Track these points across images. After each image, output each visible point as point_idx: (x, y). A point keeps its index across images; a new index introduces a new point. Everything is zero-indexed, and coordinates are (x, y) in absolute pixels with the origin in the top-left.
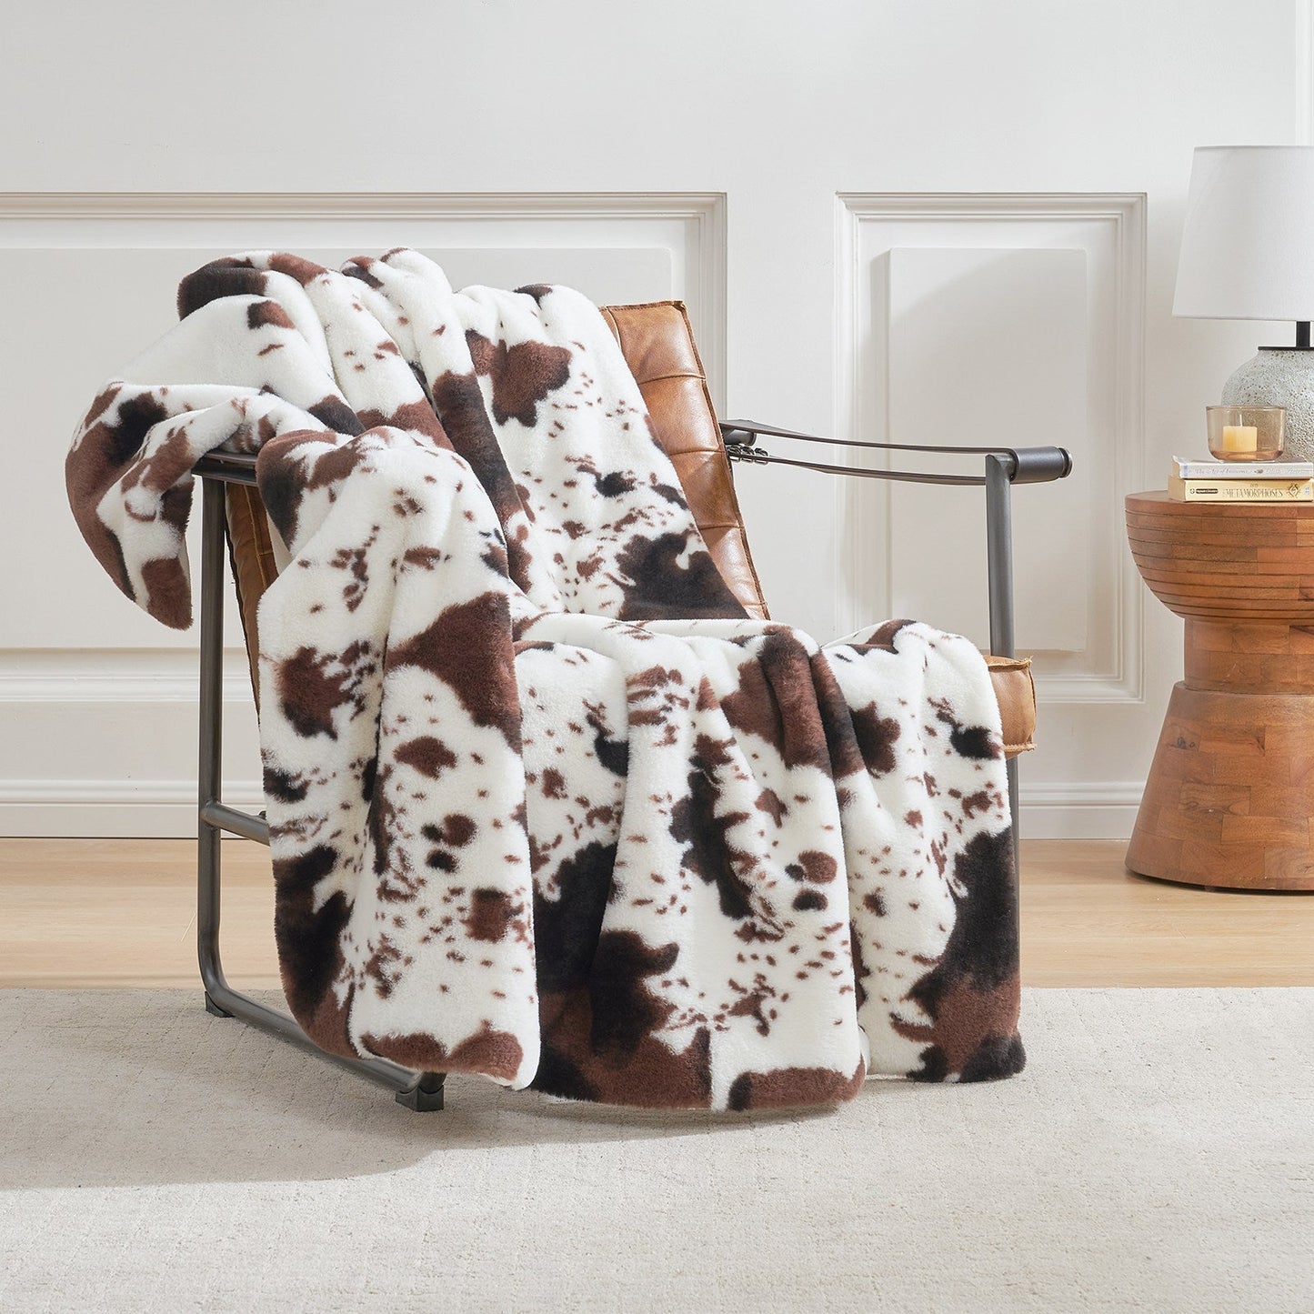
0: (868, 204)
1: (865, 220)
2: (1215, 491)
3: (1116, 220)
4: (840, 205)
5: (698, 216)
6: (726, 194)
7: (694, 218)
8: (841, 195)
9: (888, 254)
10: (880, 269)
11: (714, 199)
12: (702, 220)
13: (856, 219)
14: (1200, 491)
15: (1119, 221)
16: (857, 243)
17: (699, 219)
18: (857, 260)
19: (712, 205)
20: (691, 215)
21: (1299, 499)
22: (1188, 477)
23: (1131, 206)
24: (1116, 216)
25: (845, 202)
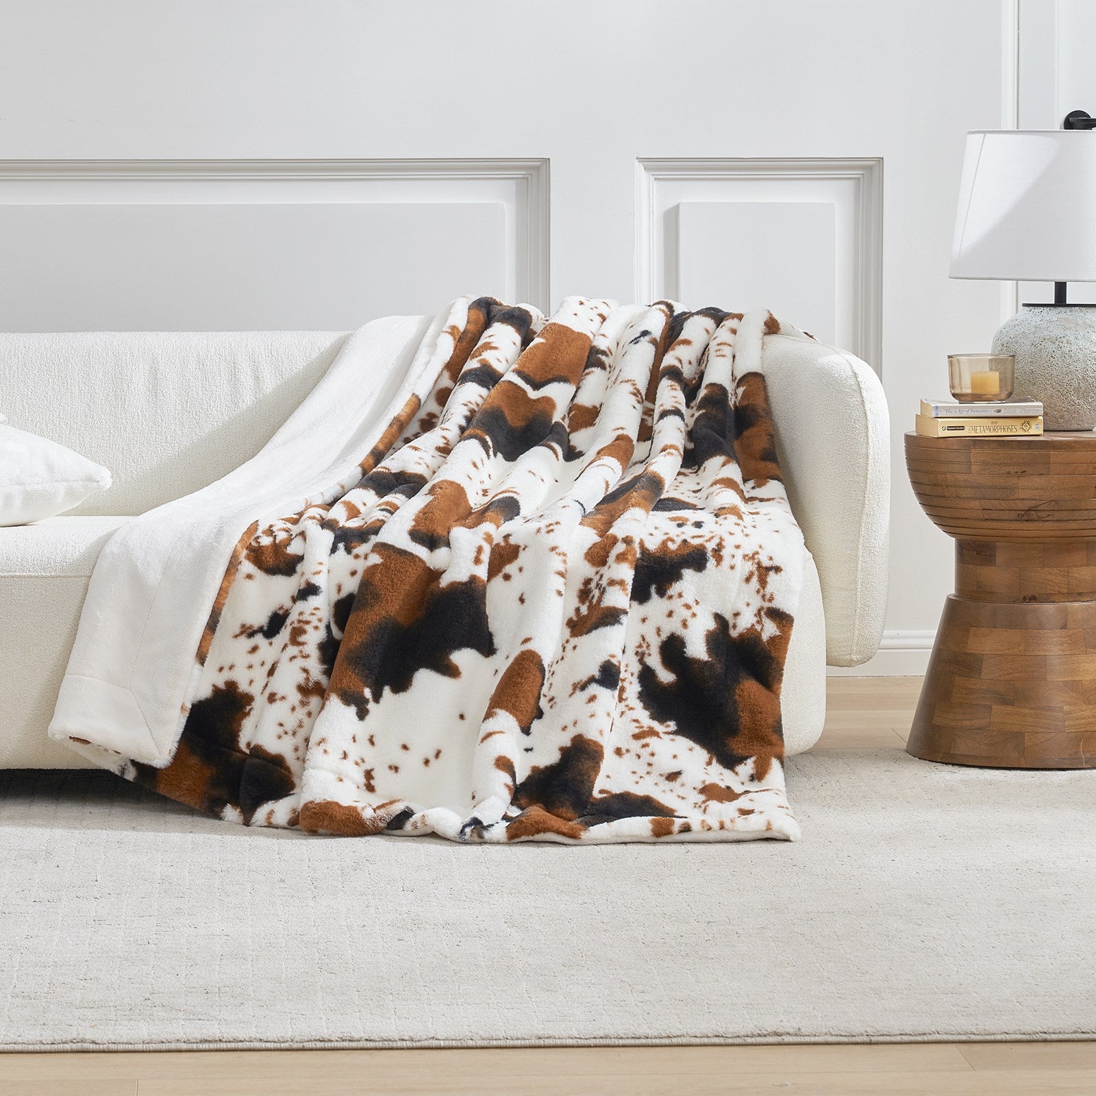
0: (662, 167)
1: (659, 179)
2: (962, 428)
3: (859, 178)
4: (639, 167)
5: (525, 176)
6: (549, 159)
7: (523, 178)
8: (640, 160)
9: (678, 206)
10: (671, 219)
11: (540, 163)
12: (530, 179)
13: (652, 178)
14: (950, 428)
15: (861, 180)
16: (653, 197)
17: (527, 178)
18: (653, 212)
19: (537, 168)
20: (521, 176)
21: (1031, 433)
22: (939, 416)
23: (870, 168)
24: (859, 176)
25: (644, 165)
